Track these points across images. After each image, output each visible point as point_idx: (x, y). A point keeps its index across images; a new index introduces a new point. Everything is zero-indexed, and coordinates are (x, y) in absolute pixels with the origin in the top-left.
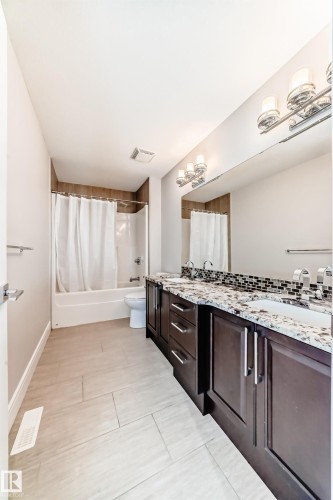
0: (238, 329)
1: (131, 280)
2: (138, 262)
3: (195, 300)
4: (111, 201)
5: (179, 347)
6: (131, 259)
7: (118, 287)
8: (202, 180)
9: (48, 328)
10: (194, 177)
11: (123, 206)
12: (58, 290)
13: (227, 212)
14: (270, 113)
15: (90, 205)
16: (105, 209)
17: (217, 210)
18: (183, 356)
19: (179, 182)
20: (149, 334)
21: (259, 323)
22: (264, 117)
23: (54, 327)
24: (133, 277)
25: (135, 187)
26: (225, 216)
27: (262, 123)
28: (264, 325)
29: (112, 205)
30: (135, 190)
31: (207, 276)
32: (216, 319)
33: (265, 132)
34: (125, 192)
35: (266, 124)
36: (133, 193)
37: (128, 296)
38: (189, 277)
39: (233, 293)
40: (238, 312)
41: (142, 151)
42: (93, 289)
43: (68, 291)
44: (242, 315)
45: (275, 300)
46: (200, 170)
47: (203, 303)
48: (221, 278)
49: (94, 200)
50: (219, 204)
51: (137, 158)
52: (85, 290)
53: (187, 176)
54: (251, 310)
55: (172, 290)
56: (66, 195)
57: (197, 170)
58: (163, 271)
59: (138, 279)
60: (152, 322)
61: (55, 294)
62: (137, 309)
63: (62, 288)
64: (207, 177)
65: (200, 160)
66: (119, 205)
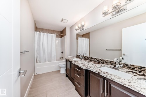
0: (99, 78)
1: (60, 58)
2: (62, 53)
3: (84, 68)
4: (54, 34)
5: (78, 82)
6: (60, 52)
7: (56, 61)
8: (83, 29)
9: (34, 75)
10: (81, 28)
11: (58, 36)
12: (37, 62)
13: (89, 38)
14: (106, 11)
15: (47, 35)
16: (52, 36)
17: (86, 37)
18: (79, 84)
19: (76, 29)
20: (67, 76)
21: (107, 77)
22: (104, 12)
23: (36, 74)
24: (61, 57)
25: (61, 30)
26: (88, 39)
27: (104, 13)
28: (109, 78)
29: (54, 36)
30: (61, 31)
31: (85, 58)
32: (91, 74)
33: (104, 16)
34: (58, 31)
35: (105, 14)
36: (61, 32)
37: (60, 64)
38: (79, 58)
39: (95, 65)
40: (99, 73)
41: (64, 19)
42: (48, 62)
43: (40, 63)
44: (101, 74)
45: (107, 67)
46: (83, 26)
47: (87, 69)
48: (89, 59)
49: (49, 34)
50: (86, 35)
51: (63, 21)
52: (46, 62)
53: (79, 28)
54: (103, 72)
55: (75, 64)
56: (40, 32)
57: (82, 26)
58: (70, 56)
59: (62, 58)
60: (68, 72)
61: (36, 64)
62: (62, 68)
63: (38, 61)
64: (85, 28)
65: (83, 23)
66: (57, 35)
